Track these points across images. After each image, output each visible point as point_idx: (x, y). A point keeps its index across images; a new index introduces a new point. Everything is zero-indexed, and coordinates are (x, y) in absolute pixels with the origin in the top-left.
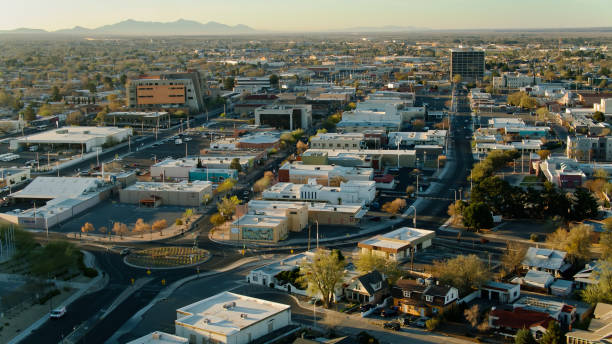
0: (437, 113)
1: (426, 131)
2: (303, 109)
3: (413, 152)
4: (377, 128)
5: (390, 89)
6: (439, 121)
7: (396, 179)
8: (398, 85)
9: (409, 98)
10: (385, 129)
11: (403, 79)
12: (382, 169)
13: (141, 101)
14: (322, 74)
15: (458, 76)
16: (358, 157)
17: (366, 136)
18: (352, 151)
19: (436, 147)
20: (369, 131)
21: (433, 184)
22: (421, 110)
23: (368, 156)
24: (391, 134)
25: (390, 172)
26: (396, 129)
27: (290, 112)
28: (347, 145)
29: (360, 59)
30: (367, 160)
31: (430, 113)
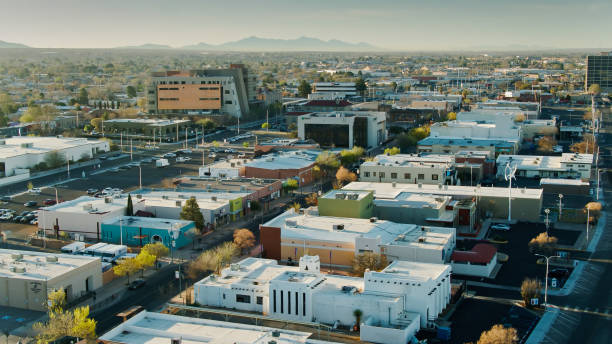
0: (572, 129)
1: (559, 154)
2: (370, 119)
3: (536, 194)
4: (480, 148)
5: (508, 99)
6: (578, 139)
7: (502, 249)
8: (518, 93)
9: (534, 108)
10: (493, 148)
11: (525, 88)
12: (477, 226)
13: (163, 106)
14: (427, 82)
15: (594, 87)
16: (431, 201)
17: (459, 160)
18: (426, 188)
19: (578, 182)
20: (466, 153)
21: (579, 266)
22: (550, 125)
23: (454, 198)
24: (501, 159)
25: (492, 233)
26: (509, 150)
27: (350, 122)
28: (421, 176)
29: (477, 70)
30: (449, 208)
31: (564, 129)
